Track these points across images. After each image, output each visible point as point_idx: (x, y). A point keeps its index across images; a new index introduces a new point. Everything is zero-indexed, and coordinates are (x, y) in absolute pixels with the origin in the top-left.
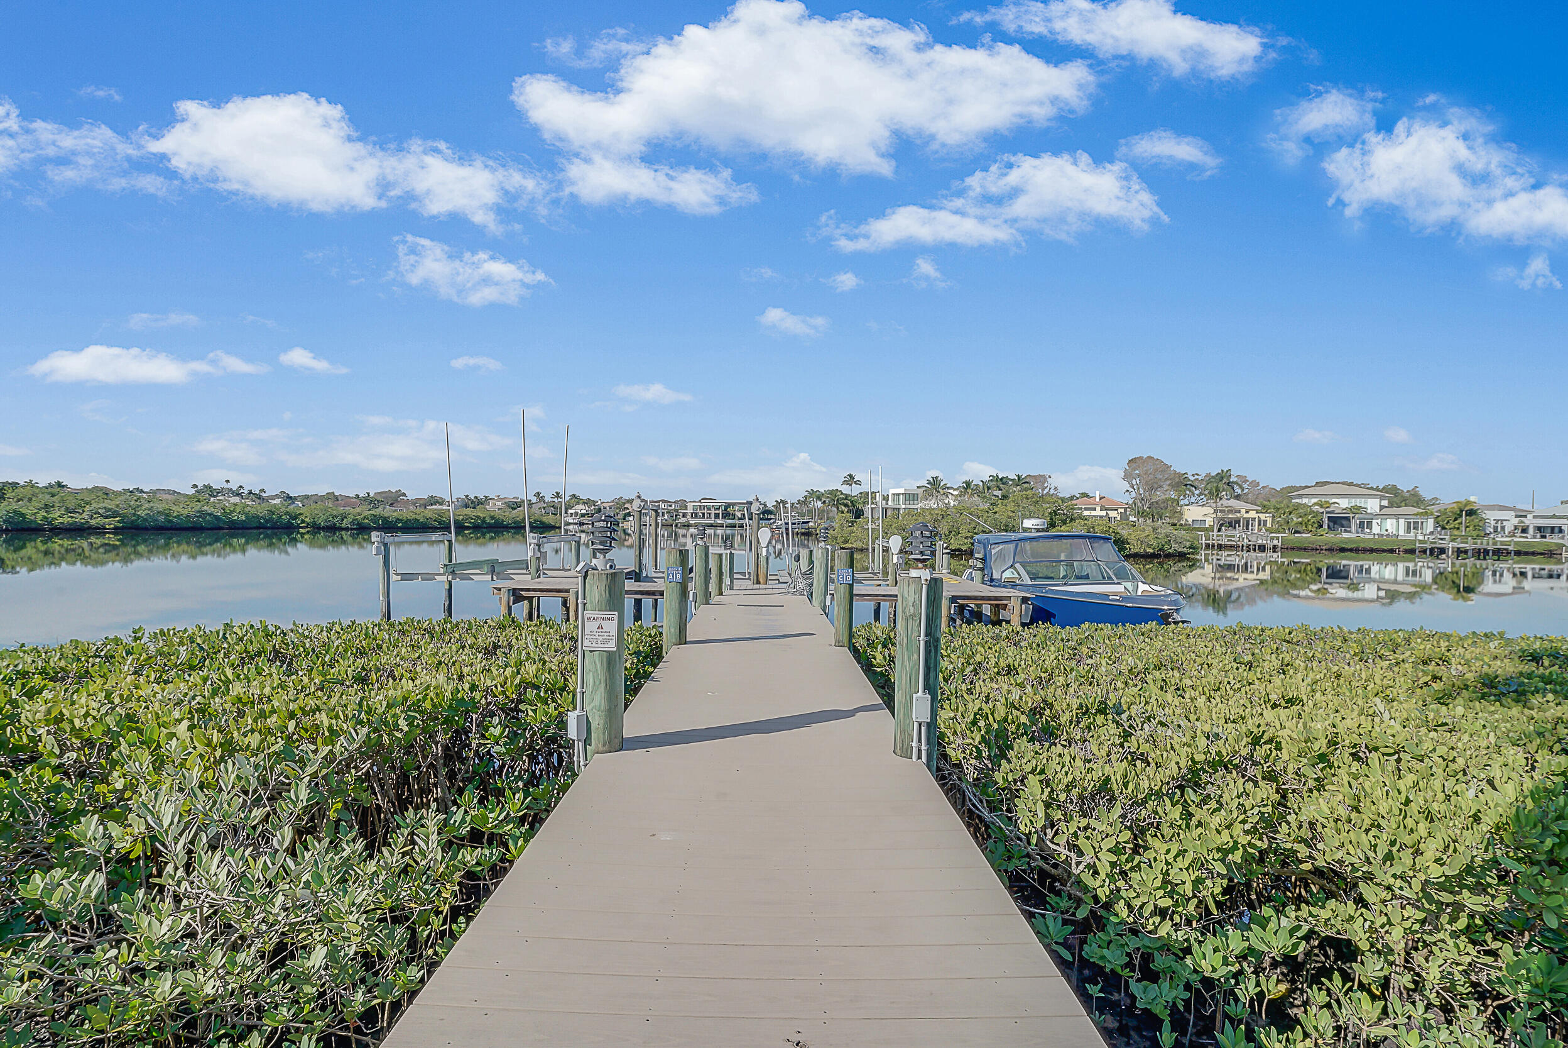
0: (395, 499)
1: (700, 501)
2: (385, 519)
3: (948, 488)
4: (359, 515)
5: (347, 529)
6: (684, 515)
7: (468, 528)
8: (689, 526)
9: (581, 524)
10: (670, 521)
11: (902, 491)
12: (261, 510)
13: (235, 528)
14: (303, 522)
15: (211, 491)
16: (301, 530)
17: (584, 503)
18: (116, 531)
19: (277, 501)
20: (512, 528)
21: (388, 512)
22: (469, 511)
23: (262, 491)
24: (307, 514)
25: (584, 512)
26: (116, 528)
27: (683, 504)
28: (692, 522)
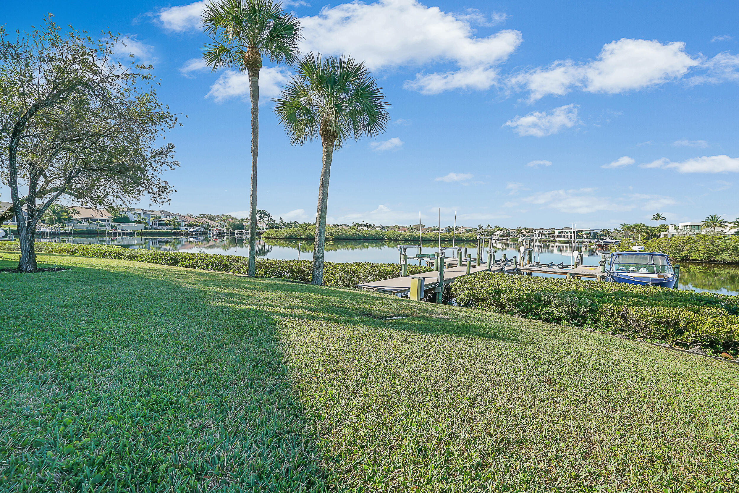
0: (420, 227)
1: (562, 229)
2: (415, 237)
3: (724, 222)
4: (406, 235)
5: (401, 240)
6: (553, 236)
7: (447, 241)
8: (555, 242)
9: (499, 240)
10: (545, 239)
11: (689, 224)
12: (373, 233)
13: (365, 240)
14: (386, 237)
15: (358, 225)
16: (386, 241)
17: (501, 230)
18: (333, 240)
19: (379, 229)
20: (466, 241)
21: (417, 234)
22: (447, 234)
23: (374, 225)
24: (388, 234)
25: (501, 234)
26: (333, 239)
27: (553, 230)
28: (557, 240)
